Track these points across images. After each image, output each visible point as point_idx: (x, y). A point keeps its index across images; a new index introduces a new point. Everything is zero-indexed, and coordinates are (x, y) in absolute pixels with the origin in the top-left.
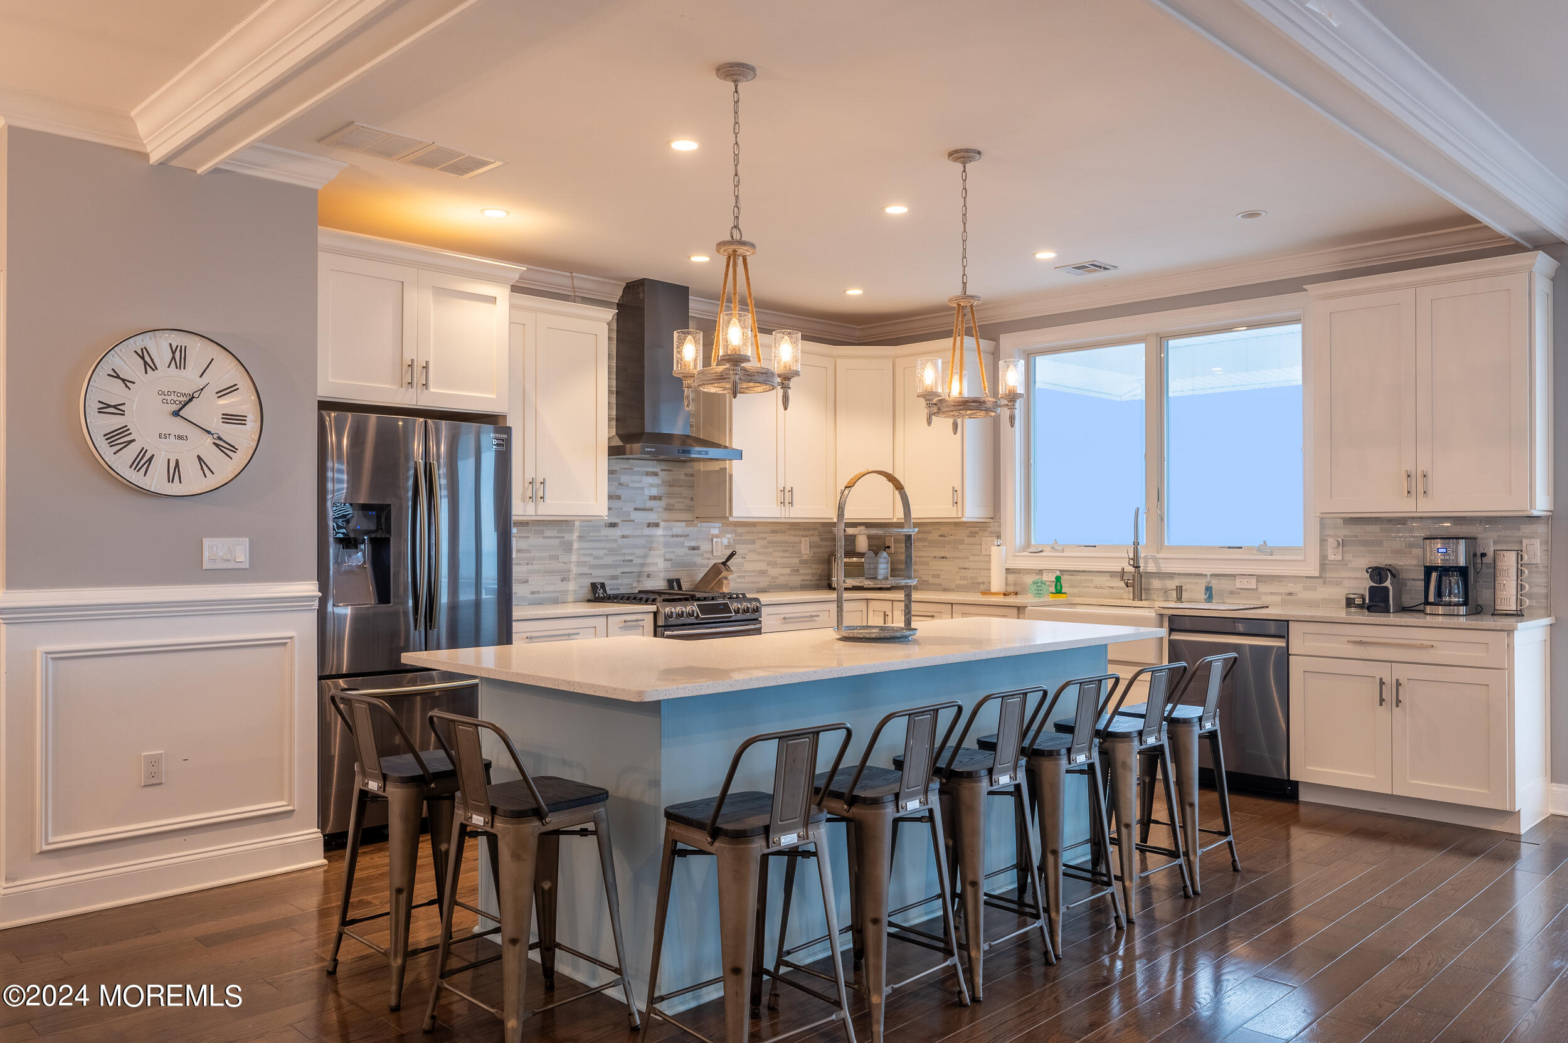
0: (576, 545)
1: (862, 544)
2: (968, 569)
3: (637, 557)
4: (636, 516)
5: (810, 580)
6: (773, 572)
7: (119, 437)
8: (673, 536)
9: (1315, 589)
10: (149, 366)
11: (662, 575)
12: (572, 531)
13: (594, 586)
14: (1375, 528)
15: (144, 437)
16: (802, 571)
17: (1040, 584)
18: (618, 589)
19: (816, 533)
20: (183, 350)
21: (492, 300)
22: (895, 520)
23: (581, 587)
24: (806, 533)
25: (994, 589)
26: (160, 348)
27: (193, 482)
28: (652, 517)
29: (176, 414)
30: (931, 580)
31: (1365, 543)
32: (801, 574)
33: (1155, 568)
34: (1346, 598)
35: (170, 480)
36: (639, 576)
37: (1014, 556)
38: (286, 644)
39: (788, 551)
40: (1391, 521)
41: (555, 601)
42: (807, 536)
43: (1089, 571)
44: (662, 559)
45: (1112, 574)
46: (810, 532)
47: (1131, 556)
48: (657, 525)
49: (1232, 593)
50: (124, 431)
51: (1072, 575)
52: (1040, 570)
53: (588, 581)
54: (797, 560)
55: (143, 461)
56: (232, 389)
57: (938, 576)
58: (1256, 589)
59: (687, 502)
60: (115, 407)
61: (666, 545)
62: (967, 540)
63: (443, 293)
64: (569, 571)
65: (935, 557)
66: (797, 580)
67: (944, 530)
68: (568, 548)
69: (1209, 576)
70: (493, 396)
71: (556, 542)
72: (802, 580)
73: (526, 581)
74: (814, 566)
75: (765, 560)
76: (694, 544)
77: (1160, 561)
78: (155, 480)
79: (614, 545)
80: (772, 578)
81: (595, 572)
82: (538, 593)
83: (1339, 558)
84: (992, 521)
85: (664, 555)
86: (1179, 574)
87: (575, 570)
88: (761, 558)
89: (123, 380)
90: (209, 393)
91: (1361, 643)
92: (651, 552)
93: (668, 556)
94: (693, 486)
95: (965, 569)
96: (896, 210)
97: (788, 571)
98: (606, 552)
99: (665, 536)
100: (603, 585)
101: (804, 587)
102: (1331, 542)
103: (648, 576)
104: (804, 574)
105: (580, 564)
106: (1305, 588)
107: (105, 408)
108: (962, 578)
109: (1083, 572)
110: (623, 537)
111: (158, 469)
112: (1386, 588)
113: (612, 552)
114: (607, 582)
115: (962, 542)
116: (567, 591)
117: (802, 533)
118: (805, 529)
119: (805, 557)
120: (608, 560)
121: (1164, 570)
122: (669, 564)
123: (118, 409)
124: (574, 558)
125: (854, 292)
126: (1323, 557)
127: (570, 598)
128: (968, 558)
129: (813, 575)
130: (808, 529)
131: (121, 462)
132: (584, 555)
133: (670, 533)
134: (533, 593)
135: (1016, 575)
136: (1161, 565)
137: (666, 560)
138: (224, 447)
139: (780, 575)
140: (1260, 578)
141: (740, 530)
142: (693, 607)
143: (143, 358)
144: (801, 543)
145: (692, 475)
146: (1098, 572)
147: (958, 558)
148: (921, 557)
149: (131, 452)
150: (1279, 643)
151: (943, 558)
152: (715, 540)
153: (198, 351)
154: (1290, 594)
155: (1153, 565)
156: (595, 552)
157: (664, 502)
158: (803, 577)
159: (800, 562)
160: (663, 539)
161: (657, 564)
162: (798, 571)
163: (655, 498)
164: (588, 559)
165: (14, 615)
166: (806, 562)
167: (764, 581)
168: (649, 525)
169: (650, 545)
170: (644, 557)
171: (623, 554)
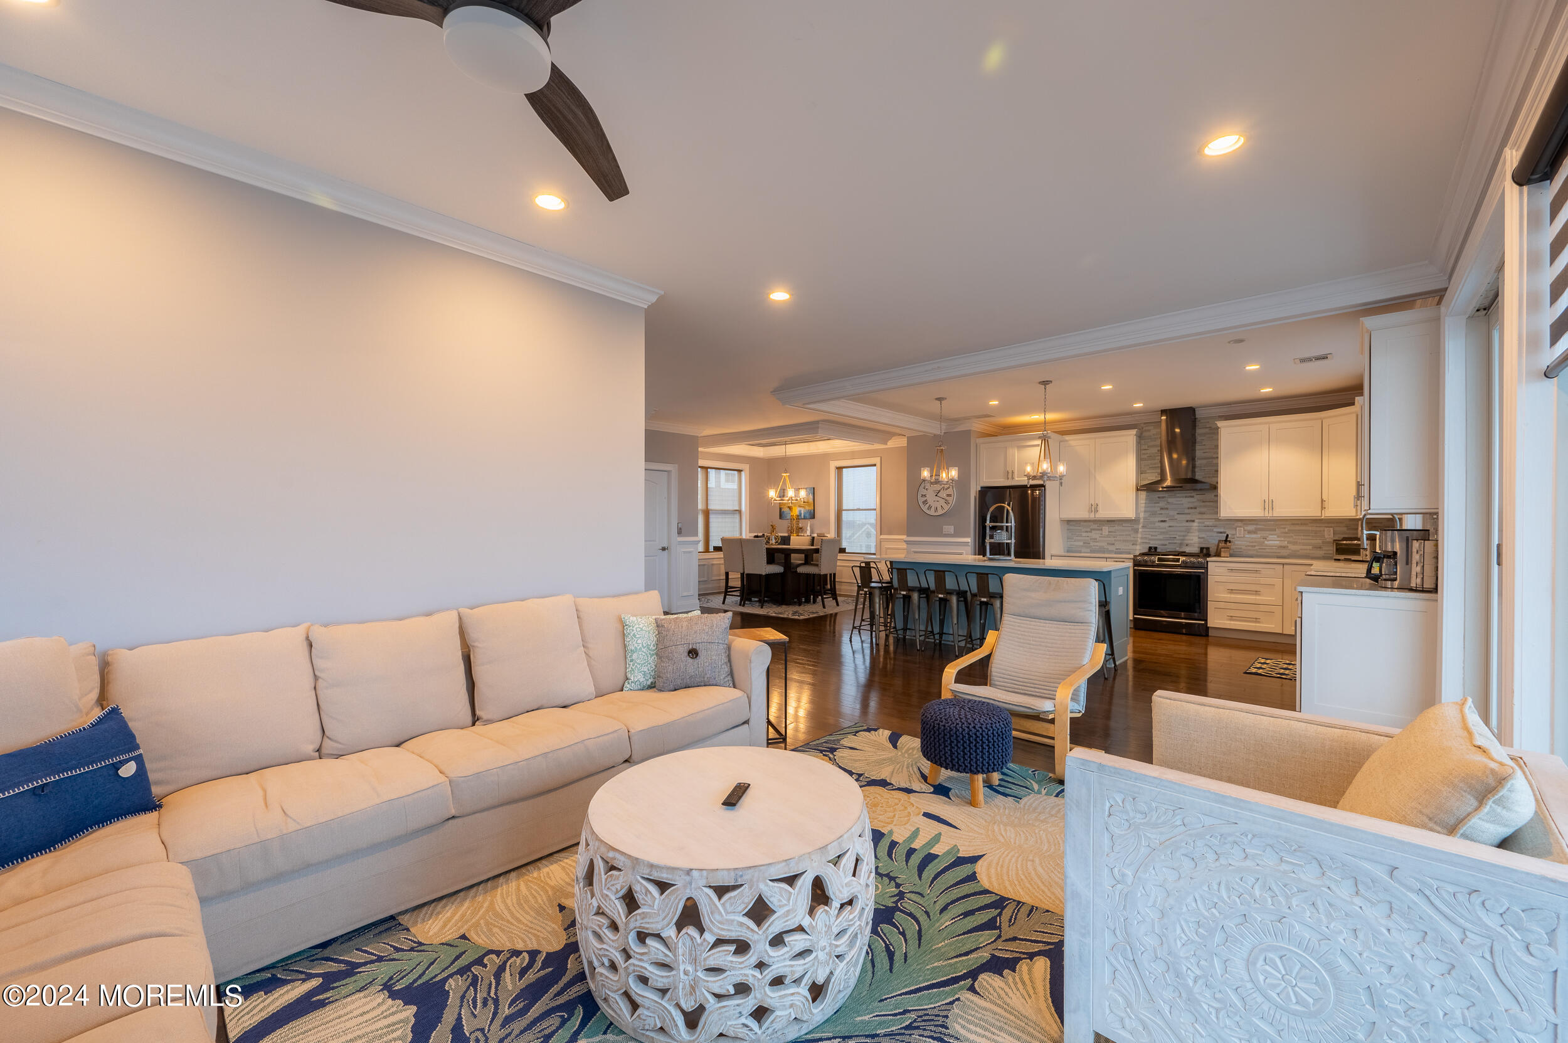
0: (1140, 530)
3: (1179, 536)
4: (1177, 517)
6: (1291, 547)
7: (925, 502)
10: (931, 485)
11: (1197, 545)
12: (1139, 524)
15: (930, 502)
16: (1324, 548)
21: (1035, 446)
23: (1143, 548)
27: (940, 512)
28: (1189, 517)
29: (936, 496)
35: (935, 512)
38: (962, 554)
39: (1309, 536)
42: (1329, 527)
44: (1197, 538)
46: (1335, 525)
48: (1193, 521)
50: (926, 501)
53: (1147, 546)
54: (1320, 542)
55: (930, 508)
56: (949, 488)
59: (1210, 510)
61: (1199, 531)
63: (1020, 447)
64: (1137, 541)
66: (1321, 553)
68: (1136, 531)
71: (1130, 528)
72: (1325, 554)
73: (1114, 544)
75: (1286, 541)
78: (932, 512)
79: (1164, 530)
81: (1152, 542)
82: (1120, 549)
85: (1198, 536)
89: (926, 489)
92: (1189, 536)
93: (1200, 537)
94: (1212, 502)
97: (1311, 547)
98: (1159, 533)
99: (1198, 526)
100: (1156, 548)
103: (1187, 545)
105: (1142, 538)
107: (922, 496)
110: (1170, 527)
111: (933, 509)
113: (1162, 533)
114: (1158, 547)
116: (1136, 549)
117: (1326, 525)
120: (1161, 537)
123: (925, 496)
124: (1140, 535)
130: (1334, 523)
131: (925, 508)
133: (1203, 525)
138: (947, 502)
139: (1301, 549)
142: (1154, 558)
143: (930, 483)
144: (1324, 531)
145: (1212, 498)
149: (928, 505)
152: (1238, 529)
156: (1151, 533)
157: (1198, 510)
158: (1326, 552)
159: (1323, 542)
160: (1197, 528)
161: (1192, 540)
162: (1320, 548)
163: (1192, 508)
164: (1147, 536)
165: (907, 542)
166: (1329, 542)
167: (1284, 552)
168: (1187, 521)
169: (1188, 531)
170: (1184, 536)
171: (1170, 535)
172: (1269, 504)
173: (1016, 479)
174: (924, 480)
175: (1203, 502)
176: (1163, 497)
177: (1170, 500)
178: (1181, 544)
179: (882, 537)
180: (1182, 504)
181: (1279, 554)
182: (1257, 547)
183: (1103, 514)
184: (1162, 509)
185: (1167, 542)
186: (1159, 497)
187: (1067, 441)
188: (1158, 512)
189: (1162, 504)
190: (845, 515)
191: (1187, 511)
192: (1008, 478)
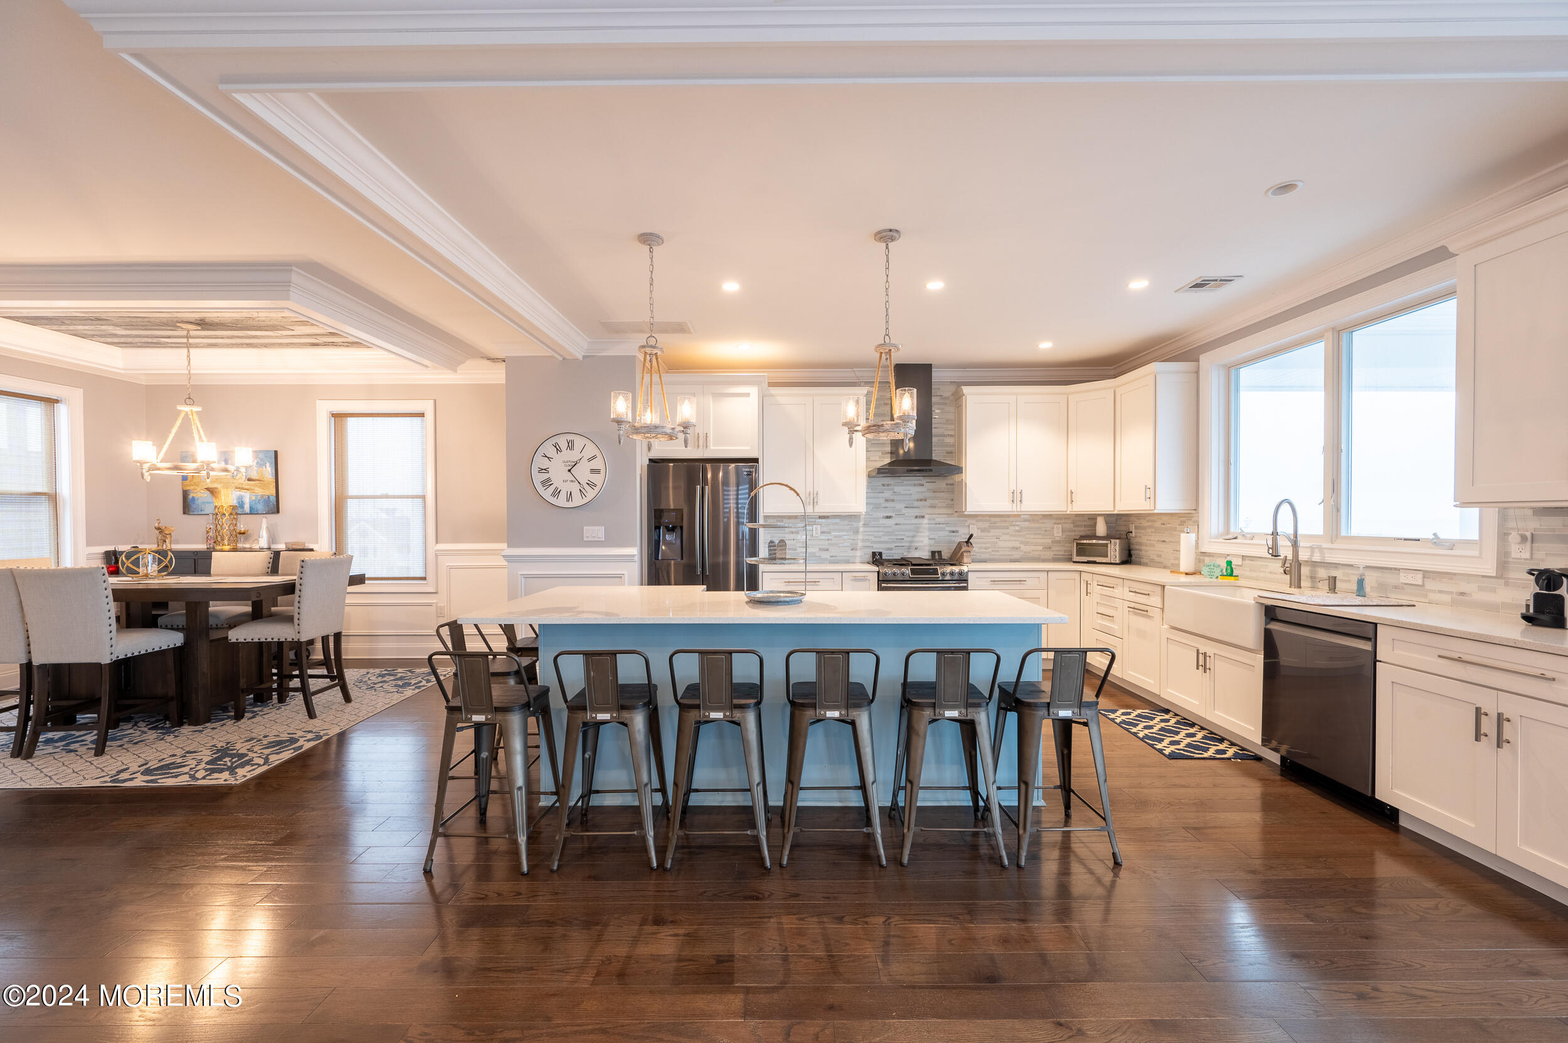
0: (861, 529)
1: (1101, 529)
3: (907, 537)
4: (904, 511)
5: (1063, 555)
7: (547, 483)
8: (936, 524)
9: (1492, 592)
10: (559, 450)
11: (927, 548)
12: (859, 521)
13: (874, 554)
15: (557, 482)
16: (1053, 549)
17: (1212, 567)
18: (893, 556)
19: (1070, 521)
20: (572, 442)
21: (748, 395)
22: (1116, 512)
23: (865, 554)
24: (1058, 521)
25: (1184, 567)
26: (562, 442)
27: (577, 501)
28: (917, 512)
29: (569, 471)
30: (1156, 559)
31: (1563, 539)
32: (1054, 551)
33: (1319, 558)
35: (568, 501)
36: (909, 549)
37: (1210, 542)
38: (621, 577)
39: (1040, 534)
41: (847, 562)
42: (1058, 524)
44: (927, 538)
46: (1063, 521)
47: (1270, 543)
48: (923, 517)
49: (1396, 587)
50: (549, 480)
51: (1252, 560)
53: (870, 551)
54: (1050, 541)
55: (556, 493)
56: (594, 457)
57: (1160, 556)
58: (1423, 586)
59: (950, 502)
60: (545, 470)
61: (930, 530)
62: (1179, 528)
63: (718, 396)
64: (857, 544)
65: (1158, 541)
66: (1050, 554)
67: (1165, 519)
68: (856, 532)
69: (1361, 569)
70: (749, 448)
71: (849, 527)
72: (1054, 555)
73: (828, 550)
74: (1066, 545)
75: (1018, 541)
76: (954, 529)
77: (1325, 551)
78: (561, 501)
79: (890, 530)
80: (1024, 553)
81: (875, 546)
82: (836, 556)
83: (1527, 555)
84: (1194, 511)
85: (929, 536)
86: (1343, 565)
87: (860, 544)
88: (1015, 538)
89: (548, 458)
90: (584, 460)
91: (1459, 660)
92: (918, 534)
93: (931, 537)
94: (953, 492)
96: (935, 285)
97: (1041, 548)
98: (884, 533)
99: (929, 524)
100: (880, 554)
101: (1056, 560)
102: (1515, 538)
103: (916, 549)
104: (1057, 551)
105: (863, 541)
106: (1483, 590)
107: (541, 470)
108: (1175, 559)
109: (1260, 558)
110: (896, 524)
111: (563, 495)
113: (888, 533)
114: (883, 552)
115: (1175, 529)
116: (856, 556)
117: (1055, 521)
118: (1057, 519)
119: (1057, 539)
120: (886, 538)
121: (1328, 560)
122: (932, 542)
123: (546, 470)
124: (860, 537)
125: (1046, 345)
126: (1502, 553)
127: (858, 560)
129: (1065, 551)
130: (1061, 519)
131: (547, 494)
132: (867, 535)
133: (932, 522)
134: (832, 556)
135: (1211, 558)
136: (1326, 555)
137: (929, 539)
138: (591, 484)
139: (1033, 551)
140: (1426, 574)
141: (993, 519)
142: (907, 571)
143: (556, 447)
144: (1053, 528)
145: (953, 484)
148: (1150, 540)
149: (552, 489)
150: (1366, 646)
151: (1163, 541)
153: (579, 442)
154: (1462, 594)
155: (1319, 555)
156: (875, 534)
157: (929, 502)
158: (1055, 553)
159: (1052, 542)
160: (927, 526)
161: (922, 541)
162: (1050, 548)
163: (921, 500)
164: (870, 538)
165: (509, 558)
166: (1059, 542)
167: (1017, 555)
168: (916, 517)
169: (917, 529)
170: (913, 537)
171: (897, 535)
172: (1016, 496)
173: (712, 448)
174: (619, 422)
175: (934, 492)
176: (888, 485)
177: (897, 489)
178: (909, 548)
179: (440, 546)
180: (911, 494)
181: (1012, 557)
182: (990, 550)
183: (824, 507)
184: (887, 500)
185: (892, 546)
186: (883, 485)
187: (772, 396)
188: (883, 505)
189: (887, 494)
190: (352, 509)
191: (916, 504)
192: (698, 446)
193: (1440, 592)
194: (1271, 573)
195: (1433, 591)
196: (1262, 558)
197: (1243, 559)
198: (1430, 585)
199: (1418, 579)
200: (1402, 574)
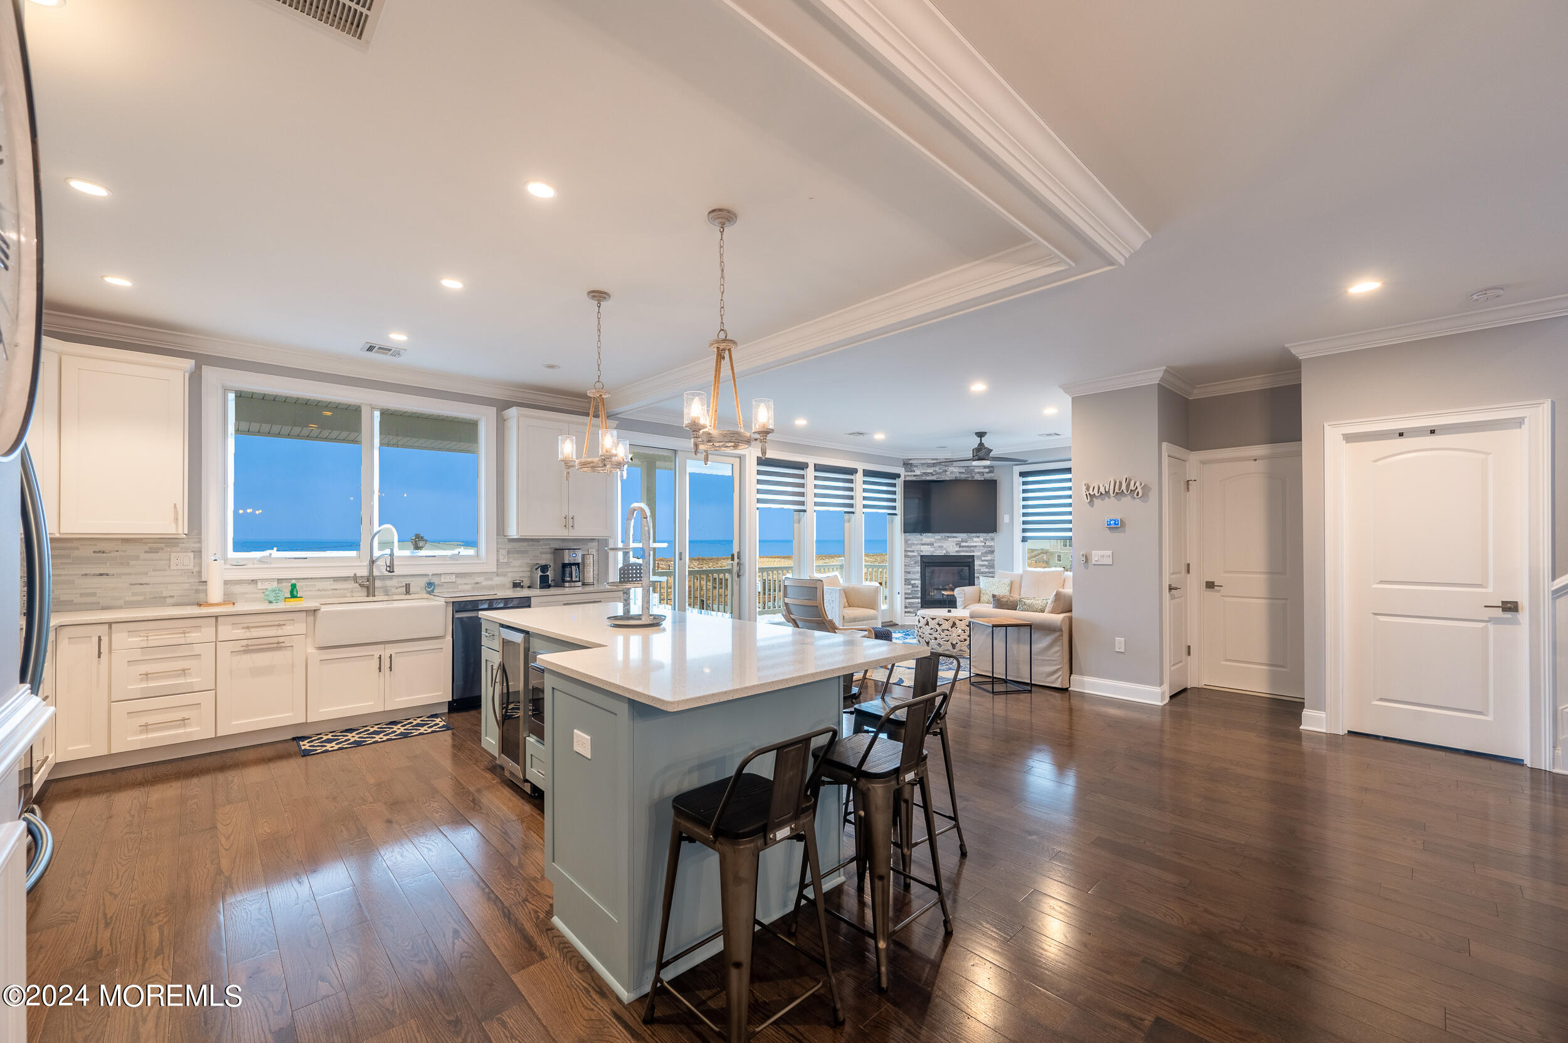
2: (146, 584)
9: (491, 579)
14: (525, 544)
17: (277, 592)
25: (213, 600)
31: (519, 552)
34: (514, 583)
40: (532, 540)
43: (312, 578)
45: (346, 579)
49: (439, 585)
52: (253, 580)
57: (92, 595)
58: (455, 582)
62: (143, 556)
67: (101, 546)
69: (431, 575)
83: (506, 560)
84: (189, 537)
86: (407, 576)
95: (142, 584)
102: (504, 552)
106: (486, 579)
108: (133, 594)
112: (548, 575)
126: (498, 561)
128: (147, 574)
140: (458, 575)
146: (320, 578)
147: (130, 574)
151: (101, 575)
154: (477, 583)
193: (466, 584)
194: (319, 590)
195: (462, 584)
196: (307, 578)
197: (278, 583)
198: (460, 581)
199: (453, 579)
200: (442, 577)
